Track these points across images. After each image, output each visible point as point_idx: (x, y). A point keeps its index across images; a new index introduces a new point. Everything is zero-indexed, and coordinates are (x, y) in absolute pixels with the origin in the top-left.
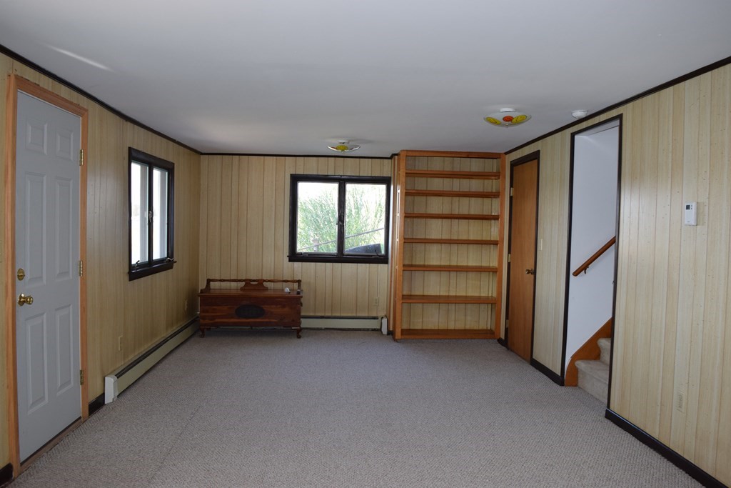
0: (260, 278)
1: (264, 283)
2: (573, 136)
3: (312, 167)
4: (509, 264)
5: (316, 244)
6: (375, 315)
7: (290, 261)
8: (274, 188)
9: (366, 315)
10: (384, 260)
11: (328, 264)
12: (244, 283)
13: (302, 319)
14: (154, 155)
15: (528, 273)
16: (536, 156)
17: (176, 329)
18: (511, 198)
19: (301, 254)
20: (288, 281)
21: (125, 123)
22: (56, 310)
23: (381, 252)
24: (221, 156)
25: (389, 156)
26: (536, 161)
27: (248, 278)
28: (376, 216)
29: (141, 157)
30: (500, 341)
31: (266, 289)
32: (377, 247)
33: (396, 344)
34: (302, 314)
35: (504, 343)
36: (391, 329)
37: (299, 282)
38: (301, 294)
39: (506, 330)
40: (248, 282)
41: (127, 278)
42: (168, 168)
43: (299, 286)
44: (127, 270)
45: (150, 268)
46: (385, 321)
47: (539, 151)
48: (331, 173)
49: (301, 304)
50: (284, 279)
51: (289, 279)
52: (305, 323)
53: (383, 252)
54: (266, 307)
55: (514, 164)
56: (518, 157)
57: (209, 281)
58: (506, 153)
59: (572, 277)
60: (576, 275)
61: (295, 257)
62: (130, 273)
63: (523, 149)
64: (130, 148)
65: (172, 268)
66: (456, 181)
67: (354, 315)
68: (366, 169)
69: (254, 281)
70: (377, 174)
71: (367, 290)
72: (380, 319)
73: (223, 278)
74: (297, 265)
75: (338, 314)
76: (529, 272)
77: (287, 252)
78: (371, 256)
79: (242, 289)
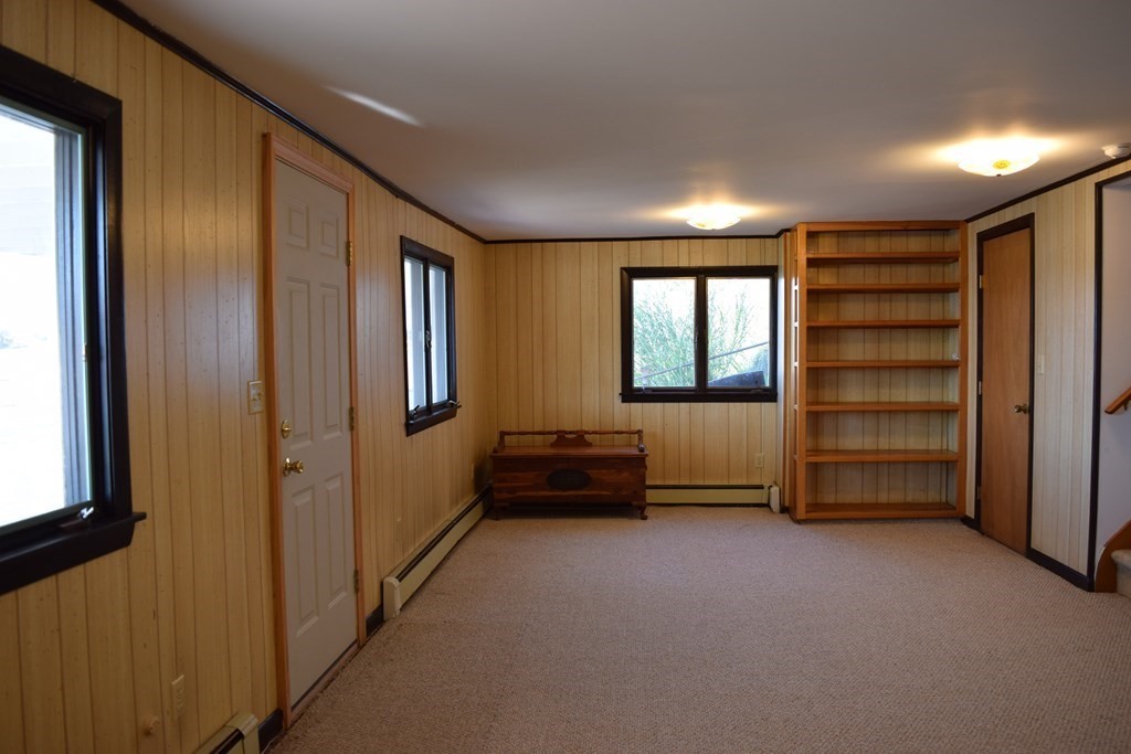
0: (578, 428)
1: (586, 436)
2: (1099, 187)
3: (654, 255)
4: (980, 398)
5: (646, 374)
6: (757, 482)
7: (623, 401)
8: (597, 290)
9: (744, 482)
10: (769, 395)
11: (683, 405)
12: (555, 436)
13: (648, 491)
14: (428, 246)
15: (1019, 411)
16: (1027, 222)
17: (461, 507)
18: (980, 292)
19: (640, 389)
20: (622, 433)
21: (396, 200)
22: (326, 481)
23: (764, 383)
24: (514, 245)
25: (774, 233)
26: (1028, 230)
27: (562, 429)
28: (737, 329)
29: (416, 250)
30: (966, 520)
31: (589, 445)
32: (758, 377)
33: (797, 526)
34: (648, 483)
35: (974, 524)
36: (787, 504)
37: (639, 432)
38: (646, 452)
39: (978, 503)
40: (561, 434)
41: (404, 433)
42: (447, 265)
43: (640, 439)
44: (404, 421)
45: (429, 417)
46: (775, 490)
47: (1033, 214)
48: (684, 263)
49: (646, 468)
50: (616, 429)
51: (624, 429)
52: (651, 496)
53: (767, 384)
54: (593, 473)
55: (983, 237)
56: (992, 226)
57: (503, 434)
58: (968, 221)
59: (1104, 417)
60: (1111, 413)
61: (630, 394)
62: (407, 425)
63: (1002, 211)
64: (401, 237)
65: (455, 416)
66: (885, 270)
67: (725, 483)
68: (738, 255)
69: (571, 433)
70: (755, 262)
71: (745, 444)
72: (766, 488)
73: (522, 429)
74: (636, 407)
75: (701, 483)
76: (1020, 409)
77: (618, 388)
78: (750, 390)
79: (553, 445)
